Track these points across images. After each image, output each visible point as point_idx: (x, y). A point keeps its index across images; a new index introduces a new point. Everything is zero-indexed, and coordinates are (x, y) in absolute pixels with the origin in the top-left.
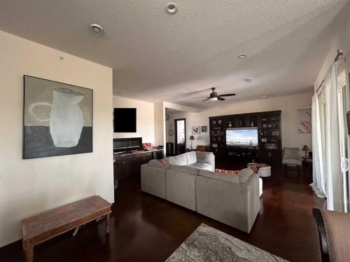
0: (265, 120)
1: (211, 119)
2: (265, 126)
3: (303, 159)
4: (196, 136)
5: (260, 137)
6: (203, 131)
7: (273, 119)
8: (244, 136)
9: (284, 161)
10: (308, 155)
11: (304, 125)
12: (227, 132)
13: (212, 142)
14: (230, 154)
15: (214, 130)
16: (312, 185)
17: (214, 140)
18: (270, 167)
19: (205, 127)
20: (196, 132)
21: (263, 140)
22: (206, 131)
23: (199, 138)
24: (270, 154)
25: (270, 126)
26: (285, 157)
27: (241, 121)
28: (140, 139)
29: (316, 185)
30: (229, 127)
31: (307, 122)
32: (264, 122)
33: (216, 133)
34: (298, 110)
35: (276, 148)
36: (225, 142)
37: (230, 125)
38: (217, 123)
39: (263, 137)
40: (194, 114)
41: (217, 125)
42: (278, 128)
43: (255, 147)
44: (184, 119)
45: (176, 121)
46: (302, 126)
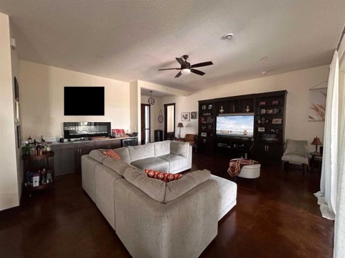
0: (264, 103)
1: (201, 103)
2: (264, 111)
3: (310, 156)
4: (185, 123)
5: (256, 126)
6: (193, 117)
7: (274, 102)
8: (237, 124)
9: (285, 158)
10: (319, 151)
11: (317, 110)
12: (218, 118)
13: (200, 130)
14: (220, 145)
15: (204, 117)
16: (317, 194)
17: (204, 128)
18: (259, 165)
19: (195, 113)
20: (186, 118)
21: (260, 130)
22: (196, 118)
23: (188, 126)
24: (266, 147)
25: (271, 111)
26: (286, 152)
27: (234, 105)
28: (108, 125)
29: (323, 195)
30: (220, 113)
31: (321, 107)
32: (263, 107)
33: (206, 120)
34: (310, 90)
35: (277, 140)
36: (216, 130)
37: (222, 111)
38: (207, 107)
39: (261, 125)
40: (184, 98)
41: (207, 110)
42: (281, 114)
43: (250, 138)
44: (174, 104)
45: (166, 106)
46: (315, 112)
